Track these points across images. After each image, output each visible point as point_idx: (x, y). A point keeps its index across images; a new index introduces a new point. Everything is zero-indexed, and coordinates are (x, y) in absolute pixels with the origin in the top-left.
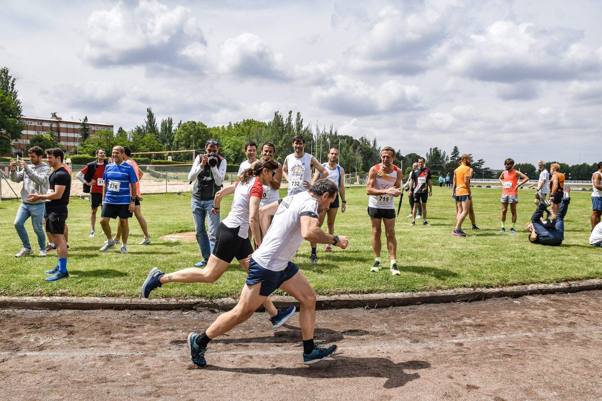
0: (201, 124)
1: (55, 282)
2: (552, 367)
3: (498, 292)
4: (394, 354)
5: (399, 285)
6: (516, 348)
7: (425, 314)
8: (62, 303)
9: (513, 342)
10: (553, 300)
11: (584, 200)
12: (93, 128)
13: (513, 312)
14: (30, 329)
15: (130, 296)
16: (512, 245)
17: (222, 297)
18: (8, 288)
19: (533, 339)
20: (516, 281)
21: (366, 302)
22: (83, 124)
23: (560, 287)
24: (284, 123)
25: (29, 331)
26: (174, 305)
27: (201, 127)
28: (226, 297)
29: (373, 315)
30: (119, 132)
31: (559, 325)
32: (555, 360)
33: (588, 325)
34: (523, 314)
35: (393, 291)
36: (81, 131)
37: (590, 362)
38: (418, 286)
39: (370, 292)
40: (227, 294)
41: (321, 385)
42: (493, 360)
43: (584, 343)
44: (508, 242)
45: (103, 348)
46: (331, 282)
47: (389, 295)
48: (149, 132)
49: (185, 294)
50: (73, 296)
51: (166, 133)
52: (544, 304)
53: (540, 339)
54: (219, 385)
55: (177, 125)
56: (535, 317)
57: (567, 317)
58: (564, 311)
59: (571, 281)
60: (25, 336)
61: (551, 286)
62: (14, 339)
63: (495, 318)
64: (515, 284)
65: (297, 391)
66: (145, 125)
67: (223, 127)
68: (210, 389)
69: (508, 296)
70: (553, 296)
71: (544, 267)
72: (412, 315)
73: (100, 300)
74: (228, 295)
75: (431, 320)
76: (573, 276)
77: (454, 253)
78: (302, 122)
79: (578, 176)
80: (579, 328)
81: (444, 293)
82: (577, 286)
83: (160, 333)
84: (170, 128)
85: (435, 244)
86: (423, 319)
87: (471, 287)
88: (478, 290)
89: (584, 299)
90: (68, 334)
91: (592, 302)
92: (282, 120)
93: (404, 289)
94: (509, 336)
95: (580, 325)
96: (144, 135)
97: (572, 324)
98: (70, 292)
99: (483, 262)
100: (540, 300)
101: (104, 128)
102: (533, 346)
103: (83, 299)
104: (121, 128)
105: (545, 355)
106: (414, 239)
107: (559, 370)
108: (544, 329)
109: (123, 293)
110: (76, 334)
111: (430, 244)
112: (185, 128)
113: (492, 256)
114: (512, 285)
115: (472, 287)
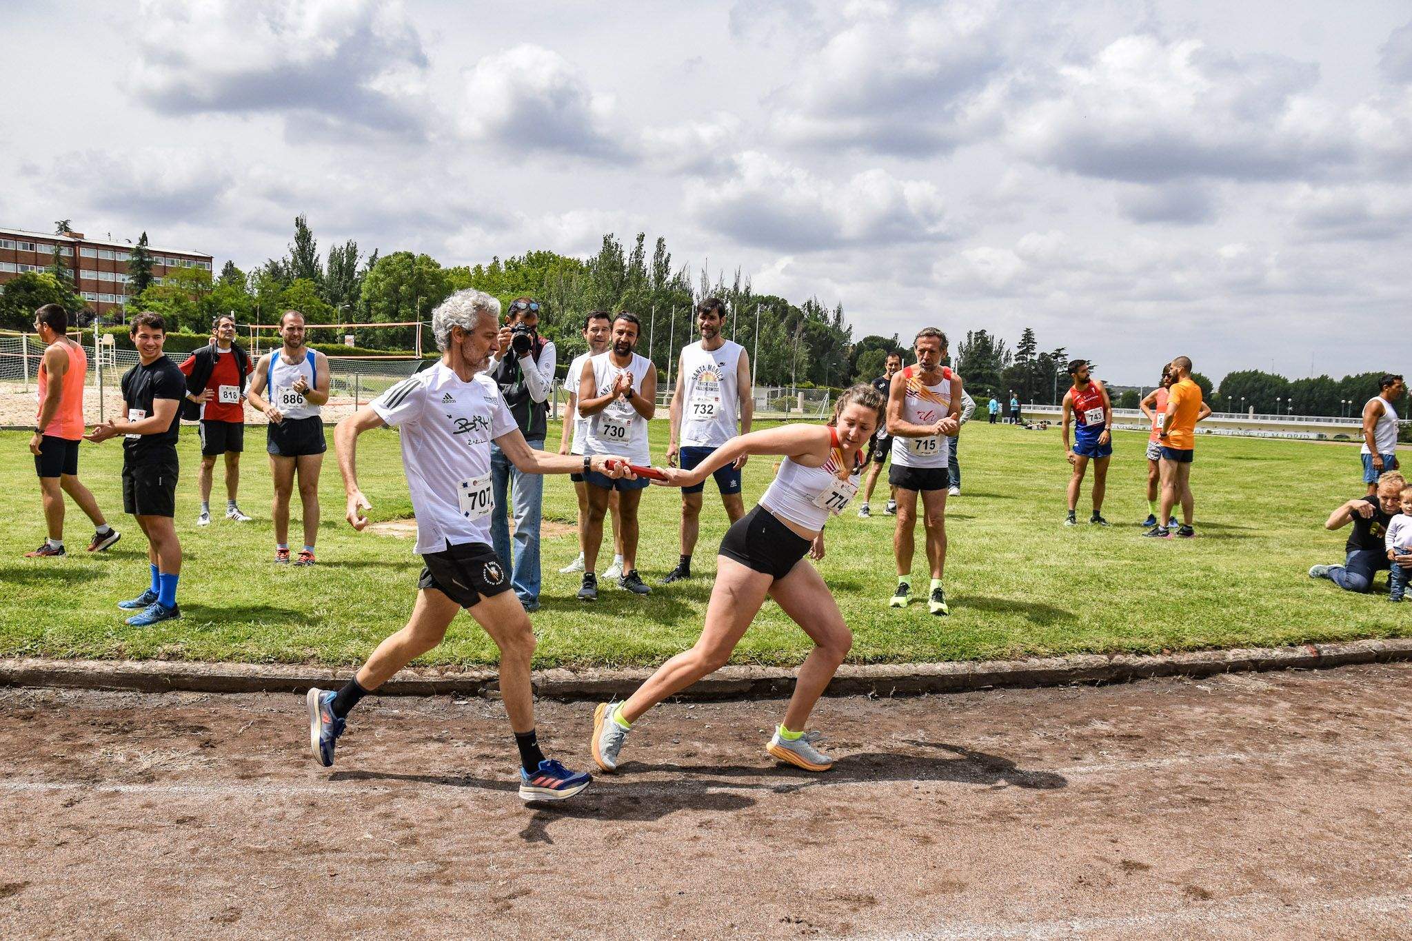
0: (426, 260)
1: (149, 628)
2: (1299, 825)
3: (1161, 665)
4: (954, 796)
5: (944, 645)
6: (1216, 785)
7: (1003, 710)
8: (171, 677)
9: (1209, 774)
10: (1283, 685)
11: (1328, 461)
12: (162, 262)
13: (1198, 710)
14: (108, 733)
15: (331, 661)
16: (1181, 560)
17: (544, 667)
18: (39, 639)
19: (1249, 766)
20: (1201, 641)
21: (871, 683)
22: (138, 252)
23: (1298, 655)
24: (626, 263)
25: (106, 738)
26: (434, 684)
27: (425, 268)
28: (554, 667)
29: (887, 712)
30: (225, 272)
31: (1304, 737)
32: (1304, 812)
33: (1366, 737)
34: (1221, 713)
35: (931, 660)
36: (132, 267)
37: (1378, 817)
38: (985, 647)
39: (880, 660)
40: (557, 661)
41: (806, 859)
42: (1170, 811)
43: (1362, 776)
44: (1172, 554)
45: (292, 779)
46: (790, 637)
47: (922, 668)
48: (299, 276)
49: (458, 659)
50: (197, 659)
51: (340, 279)
52: (1265, 692)
53: (1267, 766)
54: (580, 860)
55: (368, 261)
56: (1249, 719)
57: (1318, 721)
58: (1309, 708)
59: (1319, 642)
60: (103, 750)
61: (1277, 653)
62: (79, 756)
63: (1160, 721)
64: (1199, 648)
65: (756, 872)
66: (290, 258)
67: (479, 267)
68: (561, 868)
69: (1184, 675)
70: (1281, 676)
71: (1261, 611)
72: (976, 712)
73: (260, 670)
74: (558, 663)
75: (1021, 724)
76: (1324, 632)
77: (1055, 576)
78: (667, 261)
79: (1308, 406)
80: (1347, 744)
81: (1044, 666)
82: (1333, 653)
83: (414, 746)
84: (351, 268)
85: (1009, 556)
86: (1002, 722)
87: (1102, 653)
88: (1119, 659)
89: (1349, 682)
90: (201, 746)
91: (1369, 690)
92: (620, 256)
93: (954, 654)
94: (1198, 759)
95: (1347, 738)
96: (288, 281)
97: (1329, 736)
98: (188, 650)
99: (1124, 597)
100: (1254, 683)
101: (189, 264)
102: (1253, 782)
103: (221, 667)
104: (230, 264)
105: (1281, 800)
106: (958, 542)
107: (1316, 831)
108: (1272, 746)
109: (314, 656)
110: (219, 747)
111: (997, 555)
112: (388, 267)
113: (1143, 586)
114: (1192, 649)
115: (1106, 652)
